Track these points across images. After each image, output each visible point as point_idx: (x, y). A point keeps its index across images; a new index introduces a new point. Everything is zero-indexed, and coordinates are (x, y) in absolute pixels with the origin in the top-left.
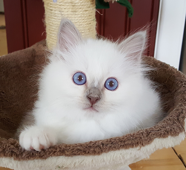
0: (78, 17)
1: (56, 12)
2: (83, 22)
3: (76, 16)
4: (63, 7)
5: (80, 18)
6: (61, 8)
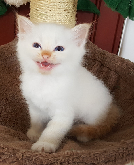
0: (61, 18)
1: (42, 13)
2: (66, 22)
3: (59, 17)
4: (48, 9)
5: (63, 19)
6: (47, 9)
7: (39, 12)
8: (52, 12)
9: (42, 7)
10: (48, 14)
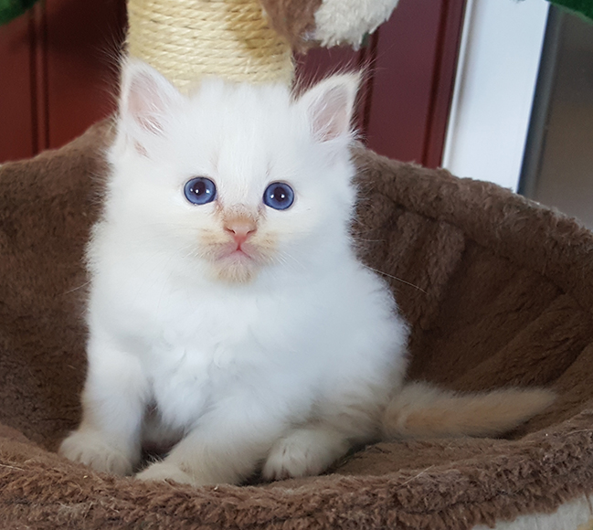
7: (162, 27)
8: (209, 24)
9: (175, 10)
10: (196, 33)
